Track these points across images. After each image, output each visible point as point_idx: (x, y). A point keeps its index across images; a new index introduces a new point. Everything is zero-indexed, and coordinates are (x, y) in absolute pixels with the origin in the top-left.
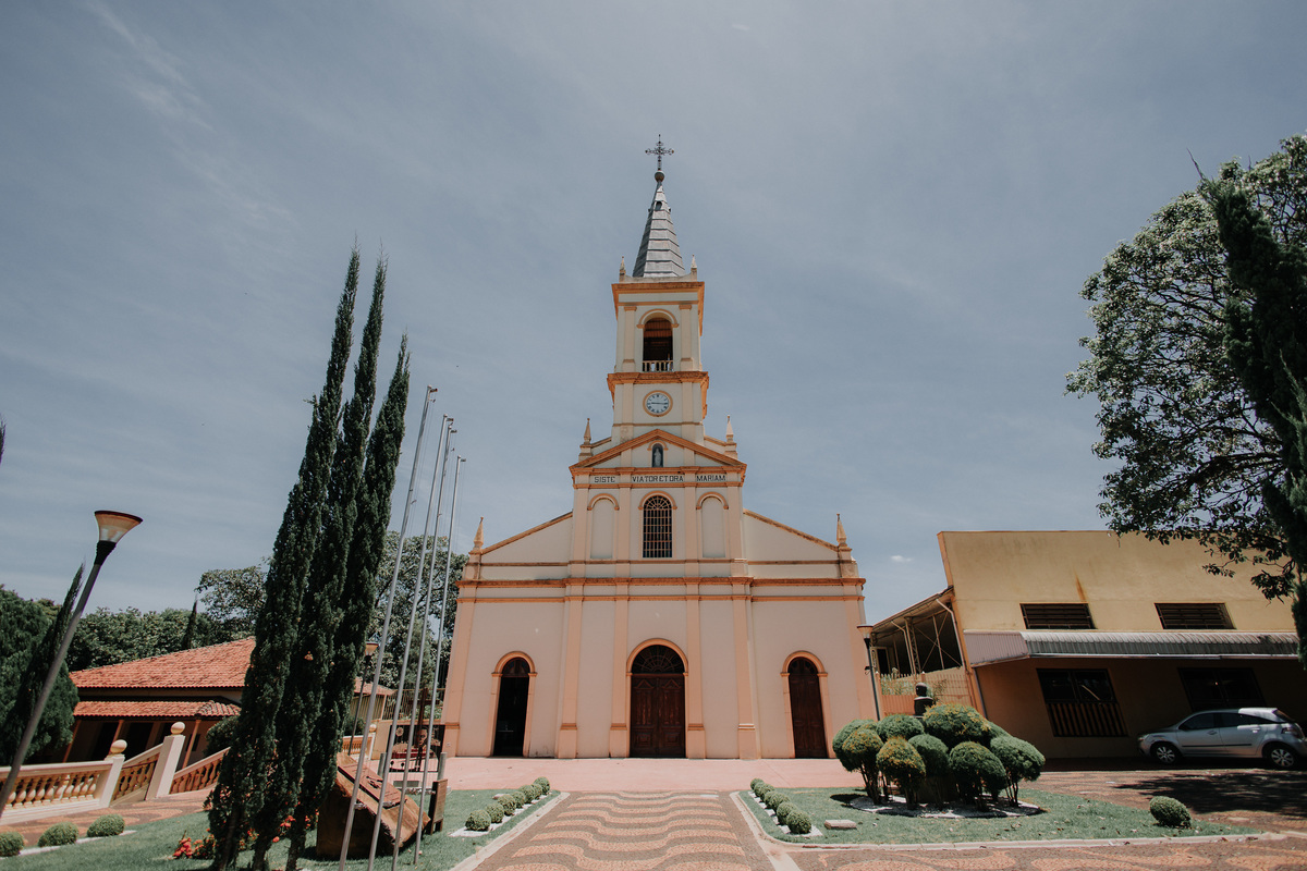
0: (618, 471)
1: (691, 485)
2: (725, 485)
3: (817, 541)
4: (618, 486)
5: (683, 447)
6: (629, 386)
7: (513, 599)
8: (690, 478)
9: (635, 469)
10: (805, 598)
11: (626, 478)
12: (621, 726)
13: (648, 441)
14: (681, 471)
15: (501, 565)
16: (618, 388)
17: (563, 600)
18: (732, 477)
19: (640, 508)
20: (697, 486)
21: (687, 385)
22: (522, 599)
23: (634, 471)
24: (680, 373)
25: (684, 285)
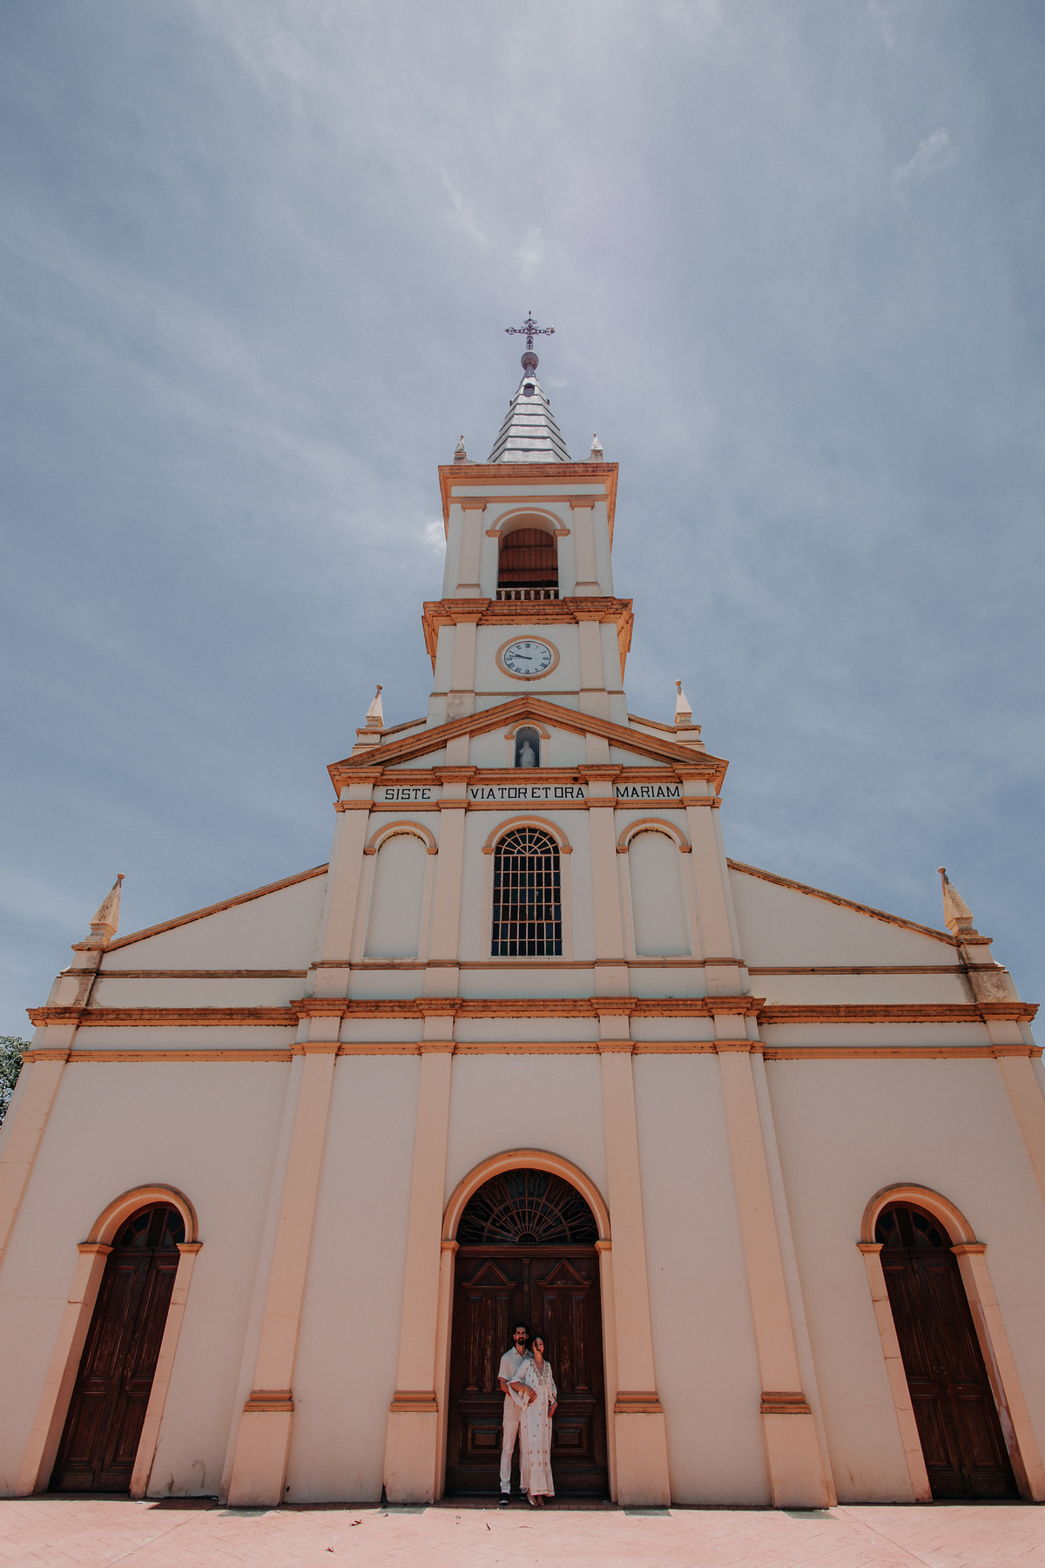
0: (438, 777)
1: (602, 803)
2: (682, 805)
3: (904, 923)
4: (438, 807)
5: (583, 731)
6: (467, 628)
7: (164, 1055)
8: (600, 789)
9: (477, 771)
10: (895, 1051)
11: (455, 791)
12: (428, 1399)
13: (505, 722)
14: (579, 776)
15: (147, 974)
16: (445, 633)
17: (286, 1055)
18: (694, 788)
19: (486, 851)
20: (617, 806)
21: (588, 627)
22: (188, 1055)
23: (474, 776)
24: (575, 600)
25: (580, 470)
